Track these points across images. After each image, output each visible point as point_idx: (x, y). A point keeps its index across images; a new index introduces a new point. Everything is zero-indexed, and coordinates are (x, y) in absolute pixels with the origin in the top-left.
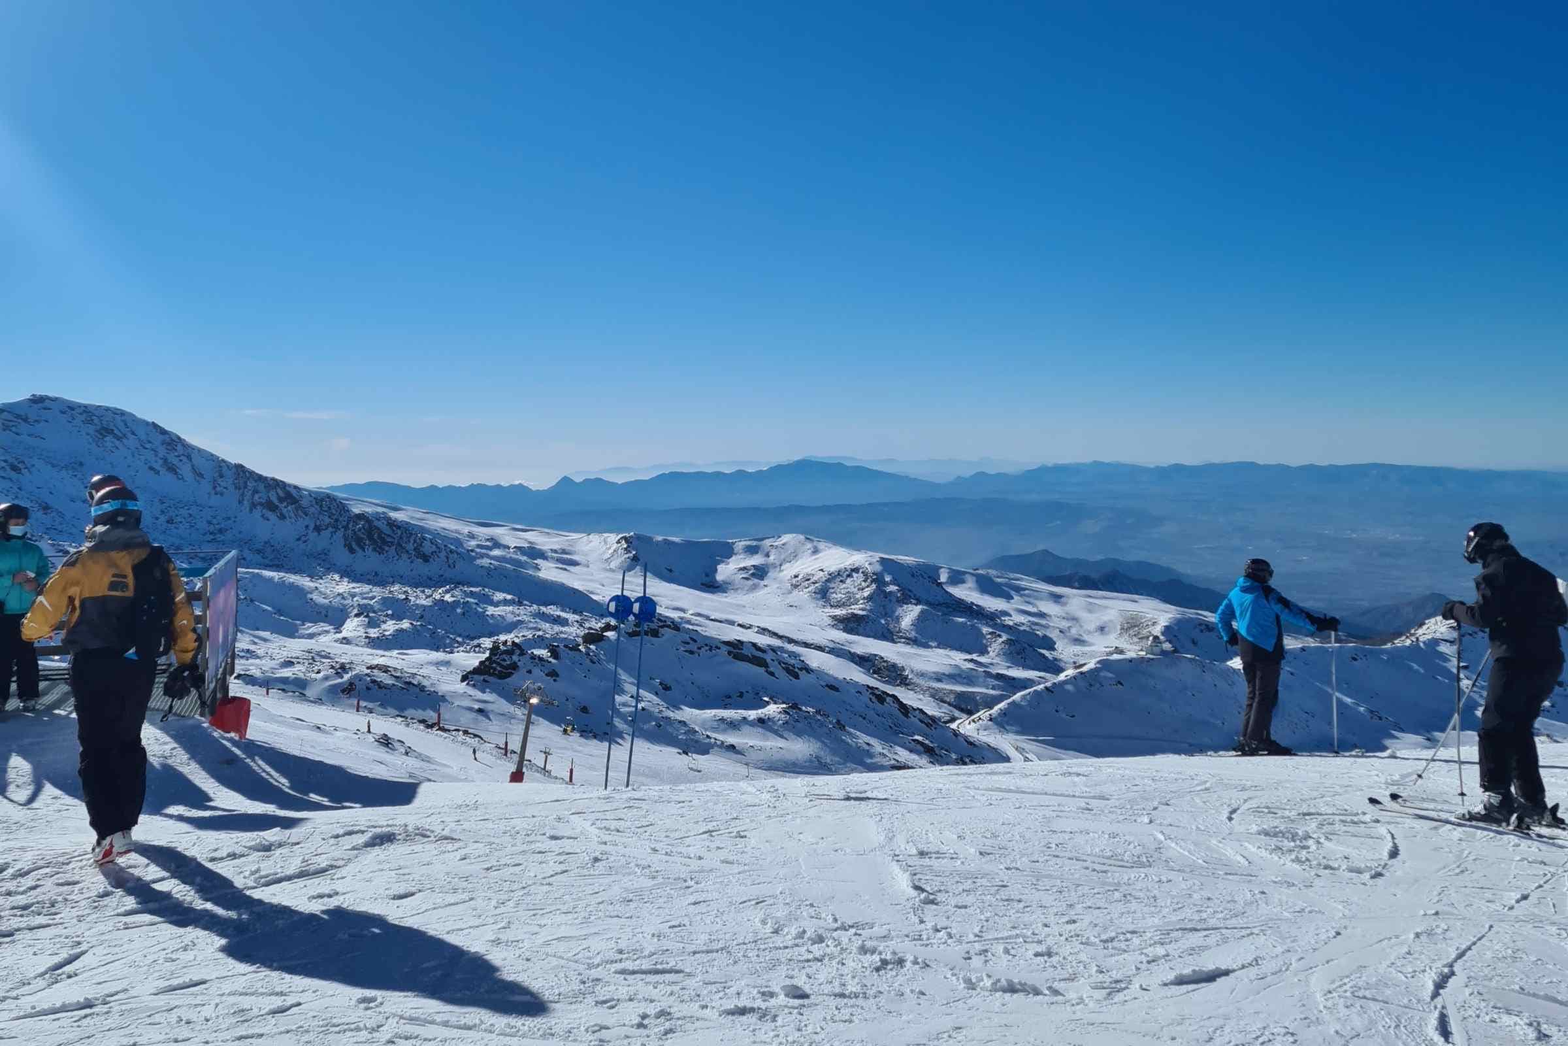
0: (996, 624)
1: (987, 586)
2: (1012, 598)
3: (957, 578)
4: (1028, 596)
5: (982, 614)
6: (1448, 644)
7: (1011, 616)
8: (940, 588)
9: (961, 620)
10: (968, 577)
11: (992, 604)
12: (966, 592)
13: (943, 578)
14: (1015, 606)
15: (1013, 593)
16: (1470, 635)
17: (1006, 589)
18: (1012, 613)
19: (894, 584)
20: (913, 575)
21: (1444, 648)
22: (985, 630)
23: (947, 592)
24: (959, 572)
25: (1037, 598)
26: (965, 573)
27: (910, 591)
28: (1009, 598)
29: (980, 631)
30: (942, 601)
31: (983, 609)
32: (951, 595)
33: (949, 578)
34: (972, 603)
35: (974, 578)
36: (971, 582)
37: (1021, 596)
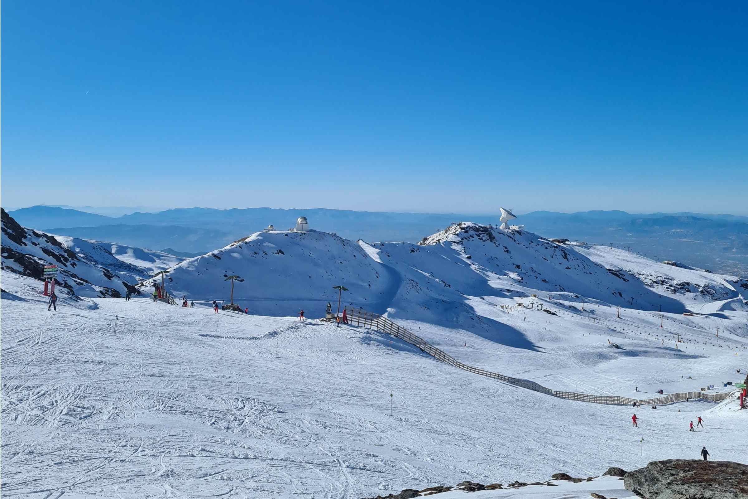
0: (144, 275)
1: (140, 254)
2: (155, 261)
3: (122, 250)
4: (164, 260)
5: (137, 270)
6: (456, 244)
7: (153, 271)
8: (111, 256)
9: (122, 273)
10: (129, 250)
11: (142, 264)
12: (127, 259)
13: (114, 250)
14: (156, 265)
15: (155, 258)
16: (466, 239)
17: (151, 256)
18: (154, 269)
19: (81, 253)
20: (94, 248)
21: (454, 247)
22: (138, 278)
23: (115, 258)
24: (123, 247)
25: (169, 261)
26: (127, 248)
27: (91, 257)
28: (153, 261)
29: (135, 279)
30: (112, 263)
31: (137, 267)
32: (117, 260)
33: (117, 250)
34: (130, 264)
35: (132, 250)
36: (130, 252)
37: (160, 259)
